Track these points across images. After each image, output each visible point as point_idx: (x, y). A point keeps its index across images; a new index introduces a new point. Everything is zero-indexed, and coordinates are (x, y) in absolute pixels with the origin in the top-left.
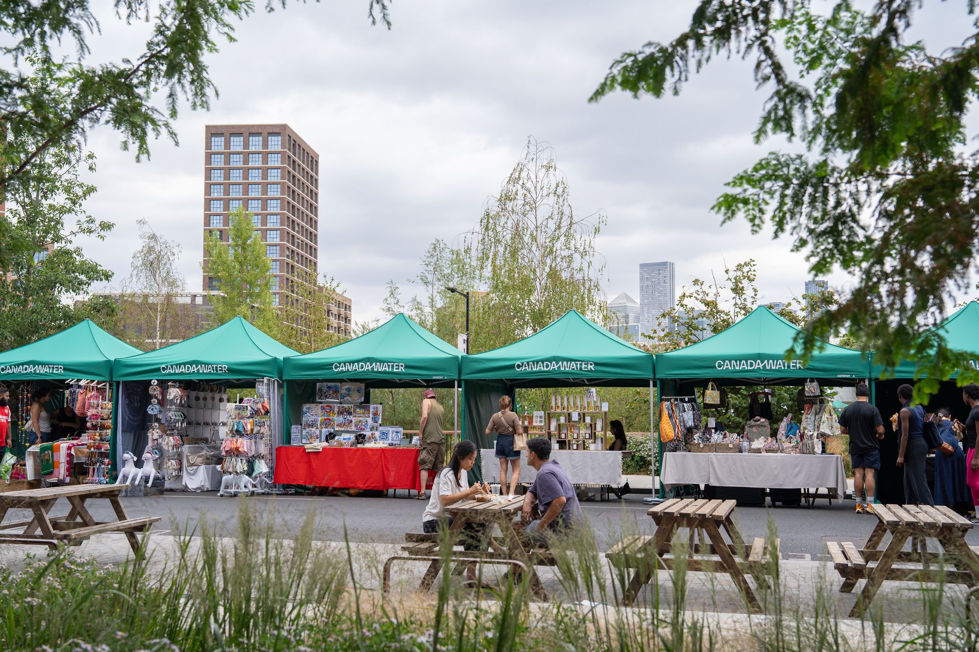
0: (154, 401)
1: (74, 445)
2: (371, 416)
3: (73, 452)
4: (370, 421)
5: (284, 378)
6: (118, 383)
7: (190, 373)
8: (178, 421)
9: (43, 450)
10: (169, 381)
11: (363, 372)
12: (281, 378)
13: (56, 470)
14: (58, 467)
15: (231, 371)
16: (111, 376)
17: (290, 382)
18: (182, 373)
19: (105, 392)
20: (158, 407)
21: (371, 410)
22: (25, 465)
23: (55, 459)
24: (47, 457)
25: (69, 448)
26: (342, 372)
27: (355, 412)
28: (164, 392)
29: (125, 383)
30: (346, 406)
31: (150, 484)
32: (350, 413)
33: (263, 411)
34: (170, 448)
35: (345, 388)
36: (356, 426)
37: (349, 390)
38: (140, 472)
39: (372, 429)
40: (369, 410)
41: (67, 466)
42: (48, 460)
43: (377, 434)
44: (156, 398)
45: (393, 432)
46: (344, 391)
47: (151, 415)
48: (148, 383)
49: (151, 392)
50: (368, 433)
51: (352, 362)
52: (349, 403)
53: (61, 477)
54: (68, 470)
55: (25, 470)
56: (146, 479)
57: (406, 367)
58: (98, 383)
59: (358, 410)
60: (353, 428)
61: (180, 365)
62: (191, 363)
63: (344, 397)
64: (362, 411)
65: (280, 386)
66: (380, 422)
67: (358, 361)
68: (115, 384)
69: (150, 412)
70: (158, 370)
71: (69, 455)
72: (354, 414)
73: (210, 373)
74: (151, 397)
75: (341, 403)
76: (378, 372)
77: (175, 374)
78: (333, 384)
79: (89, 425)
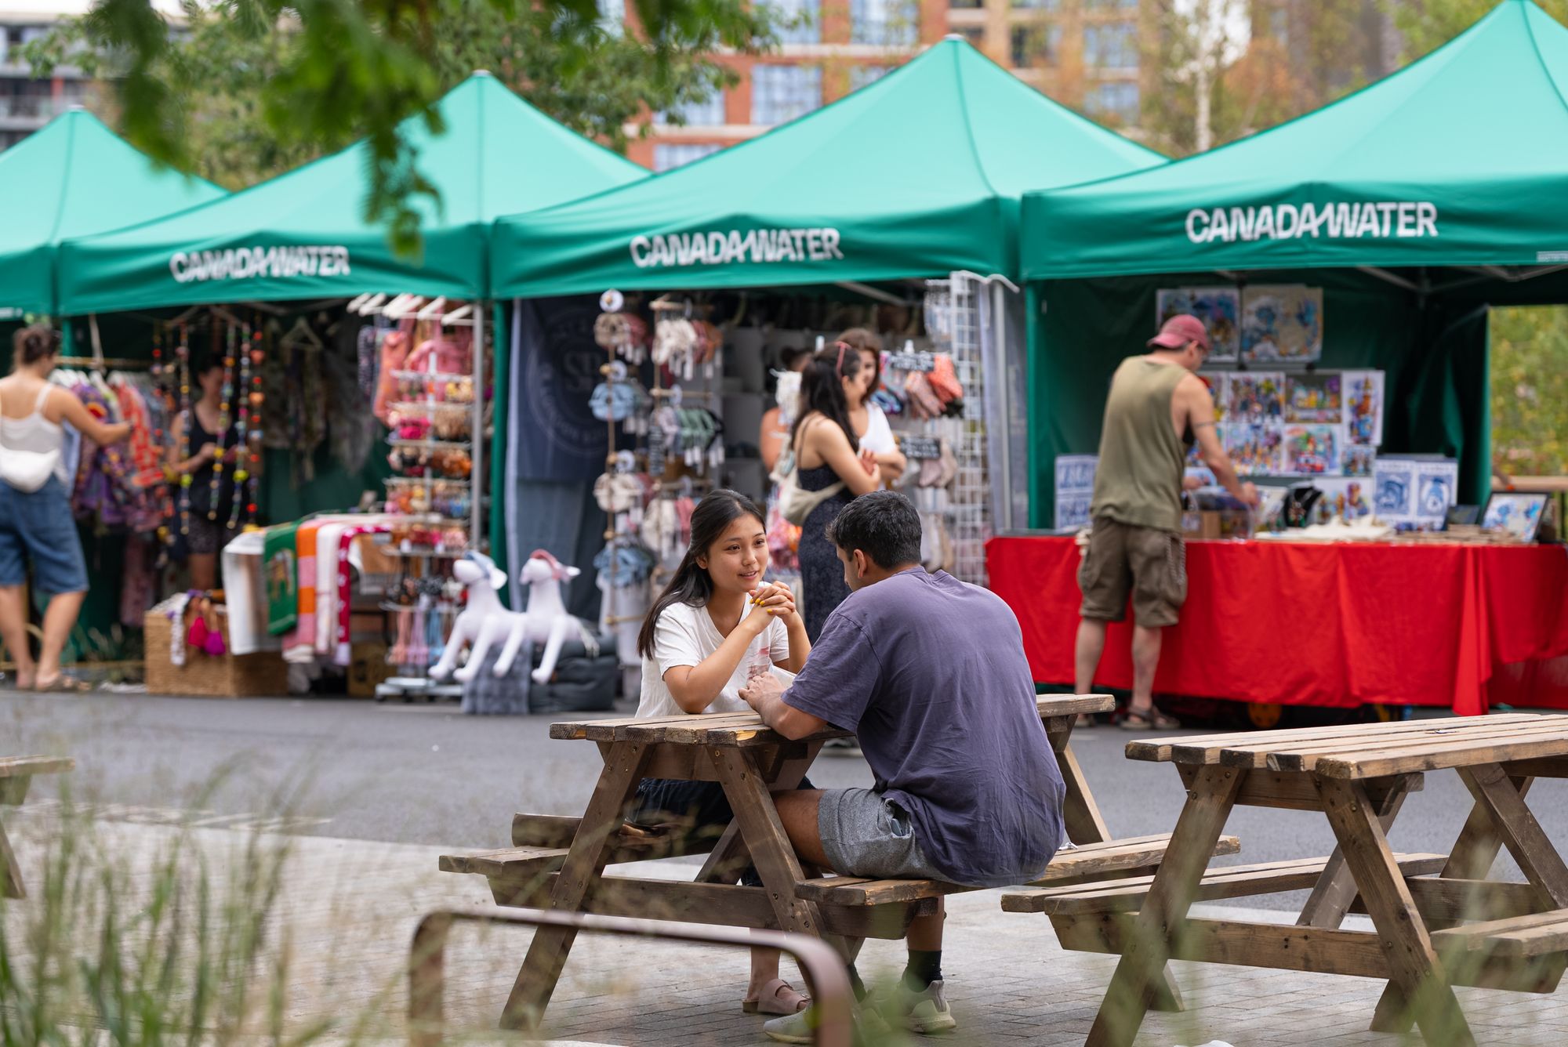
0: (616, 369)
1: (360, 531)
2: (1347, 416)
3: (355, 558)
4: (1342, 434)
5: (1025, 274)
6: (508, 305)
7: (721, 266)
8: (690, 443)
9: (273, 546)
10: (654, 294)
11: (1292, 241)
12: (1014, 277)
13: (305, 620)
14: (314, 609)
15: (852, 251)
16: (486, 281)
17: (1046, 289)
18: (698, 266)
19: (471, 338)
20: (626, 392)
21: (1347, 393)
22: (222, 601)
23: (305, 580)
24: (280, 575)
25: (344, 542)
26: (1219, 244)
27: (1289, 399)
28: (647, 338)
29: (525, 302)
30: (1258, 377)
31: (544, 672)
32: (1274, 409)
33: (932, 403)
34: (666, 544)
35: (1253, 306)
36: (1295, 455)
37: (1267, 314)
38: (516, 628)
39: (1350, 468)
40: (1337, 393)
41: (339, 605)
42: (283, 586)
43: (1367, 488)
44: (621, 358)
45: (1423, 479)
46: (1251, 321)
47: (602, 424)
48: (590, 303)
49: (602, 337)
50: (1332, 486)
51: (1251, 205)
52: (1271, 365)
53: (322, 645)
54: (344, 618)
55: (222, 618)
56: (534, 653)
57: (1445, 217)
58: (449, 307)
59: (1300, 393)
60: (1284, 467)
61: (691, 232)
62: (725, 225)
63: (1254, 342)
64: (1315, 397)
65: (1013, 303)
66: (1377, 439)
67: (1273, 200)
68: (498, 311)
69: (601, 411)
70: (622, 255)
71: (345, 567)
72: (1287, 410)
73: (785, 264)
74: (604, 355)
75: (1242, 367)
76: (1343, 241)
77: (676, 269)
78: (1214, 292)
79: (394, 458)
